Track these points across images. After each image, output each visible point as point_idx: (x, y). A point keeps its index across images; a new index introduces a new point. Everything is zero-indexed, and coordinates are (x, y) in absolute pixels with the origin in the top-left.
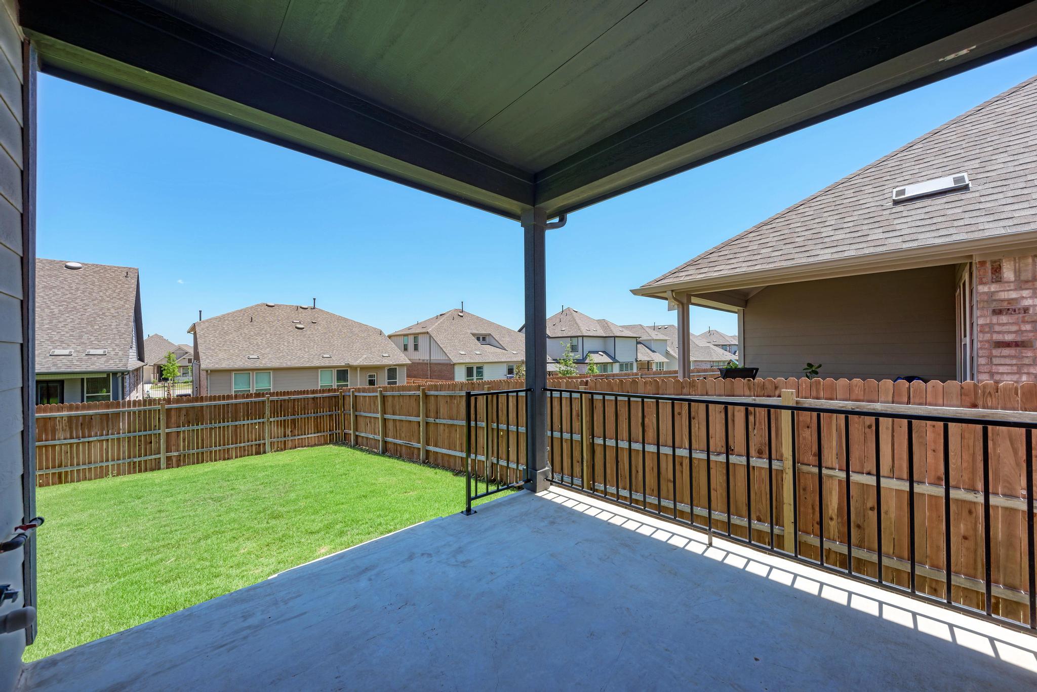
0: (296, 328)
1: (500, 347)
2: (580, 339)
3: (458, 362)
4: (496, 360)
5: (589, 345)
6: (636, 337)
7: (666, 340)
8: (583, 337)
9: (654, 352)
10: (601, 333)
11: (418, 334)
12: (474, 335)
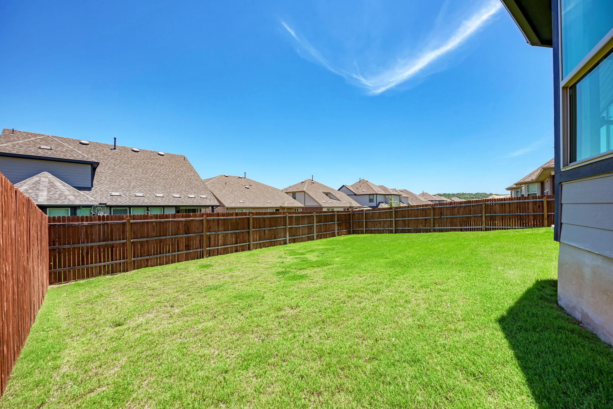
0: (246, 187)
1: (336, 199)
2: (375, 196)
3: (325, 206)
4: (339, 206)
5: (380, 199)
6: (400, 195)
7: (408, 197)
8: (377, 194)
9: (403, 203)
10: (383, 193)
11: (296, 192)
12: (324, 193)
